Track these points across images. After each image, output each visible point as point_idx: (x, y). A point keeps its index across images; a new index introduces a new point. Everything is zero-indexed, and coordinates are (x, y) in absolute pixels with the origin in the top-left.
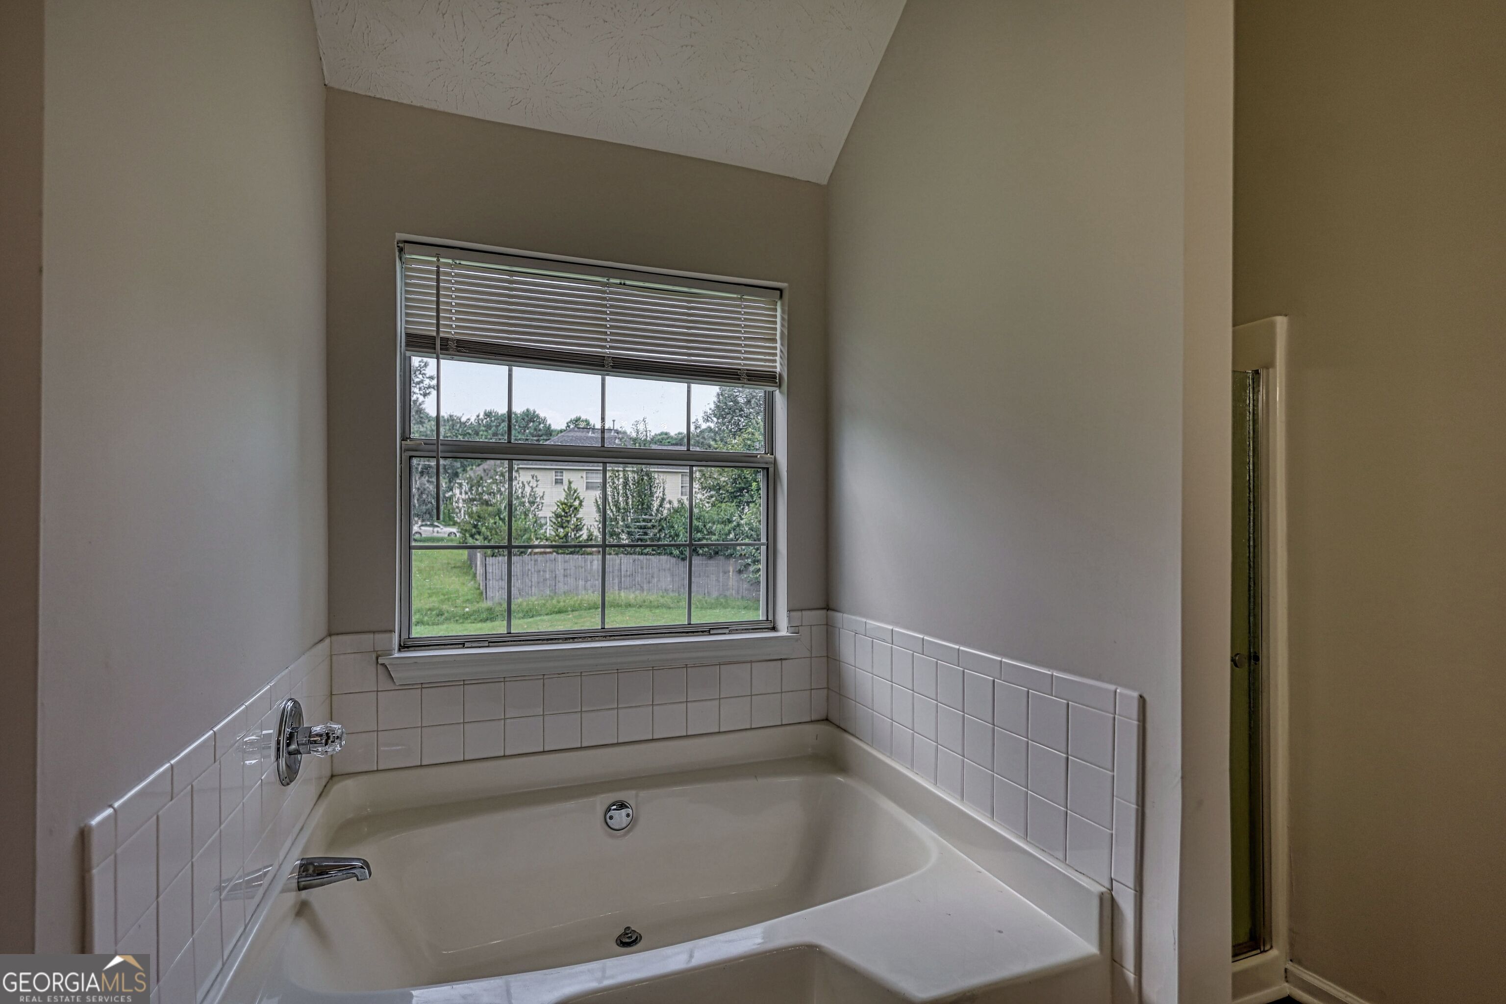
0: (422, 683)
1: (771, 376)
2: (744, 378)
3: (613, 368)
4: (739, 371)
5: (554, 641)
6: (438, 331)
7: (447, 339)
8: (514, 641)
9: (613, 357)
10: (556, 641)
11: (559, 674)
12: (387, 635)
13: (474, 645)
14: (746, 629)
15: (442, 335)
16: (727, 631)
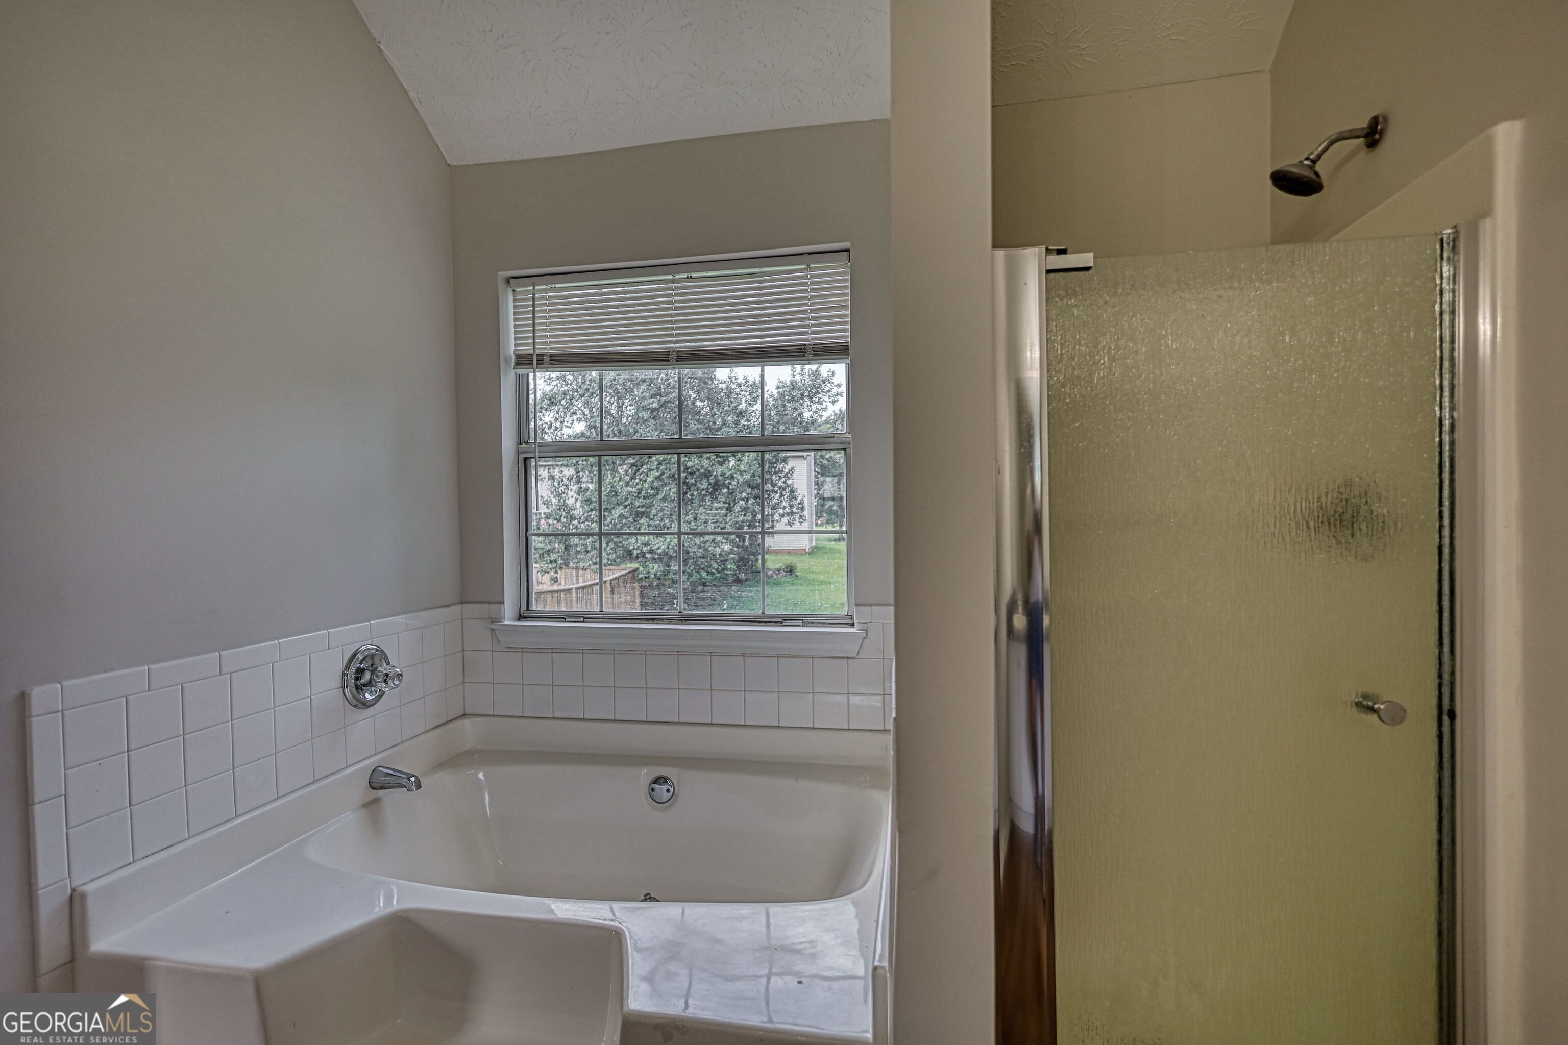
0: (522, 648)
1: (844, 348)
2: (810, 354)
3: (677, 361)
4: (803, 347)
5: (637, 621)
6: (534, 349)
7: (543, 355)
8: (604, 619)
9: (678, 351)
10: (639, 621)
11: (626, 651)
12: (497, 606)
13: (572, 620)
14: (822, 623)
15: (537, 352)
16: (801, 623)
